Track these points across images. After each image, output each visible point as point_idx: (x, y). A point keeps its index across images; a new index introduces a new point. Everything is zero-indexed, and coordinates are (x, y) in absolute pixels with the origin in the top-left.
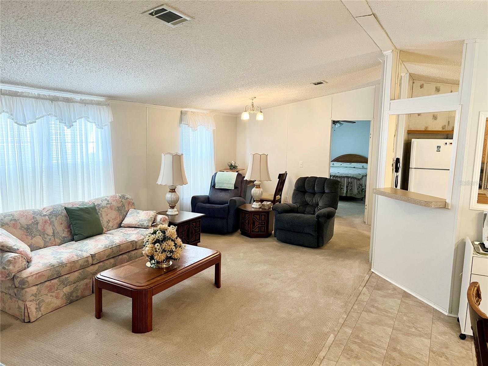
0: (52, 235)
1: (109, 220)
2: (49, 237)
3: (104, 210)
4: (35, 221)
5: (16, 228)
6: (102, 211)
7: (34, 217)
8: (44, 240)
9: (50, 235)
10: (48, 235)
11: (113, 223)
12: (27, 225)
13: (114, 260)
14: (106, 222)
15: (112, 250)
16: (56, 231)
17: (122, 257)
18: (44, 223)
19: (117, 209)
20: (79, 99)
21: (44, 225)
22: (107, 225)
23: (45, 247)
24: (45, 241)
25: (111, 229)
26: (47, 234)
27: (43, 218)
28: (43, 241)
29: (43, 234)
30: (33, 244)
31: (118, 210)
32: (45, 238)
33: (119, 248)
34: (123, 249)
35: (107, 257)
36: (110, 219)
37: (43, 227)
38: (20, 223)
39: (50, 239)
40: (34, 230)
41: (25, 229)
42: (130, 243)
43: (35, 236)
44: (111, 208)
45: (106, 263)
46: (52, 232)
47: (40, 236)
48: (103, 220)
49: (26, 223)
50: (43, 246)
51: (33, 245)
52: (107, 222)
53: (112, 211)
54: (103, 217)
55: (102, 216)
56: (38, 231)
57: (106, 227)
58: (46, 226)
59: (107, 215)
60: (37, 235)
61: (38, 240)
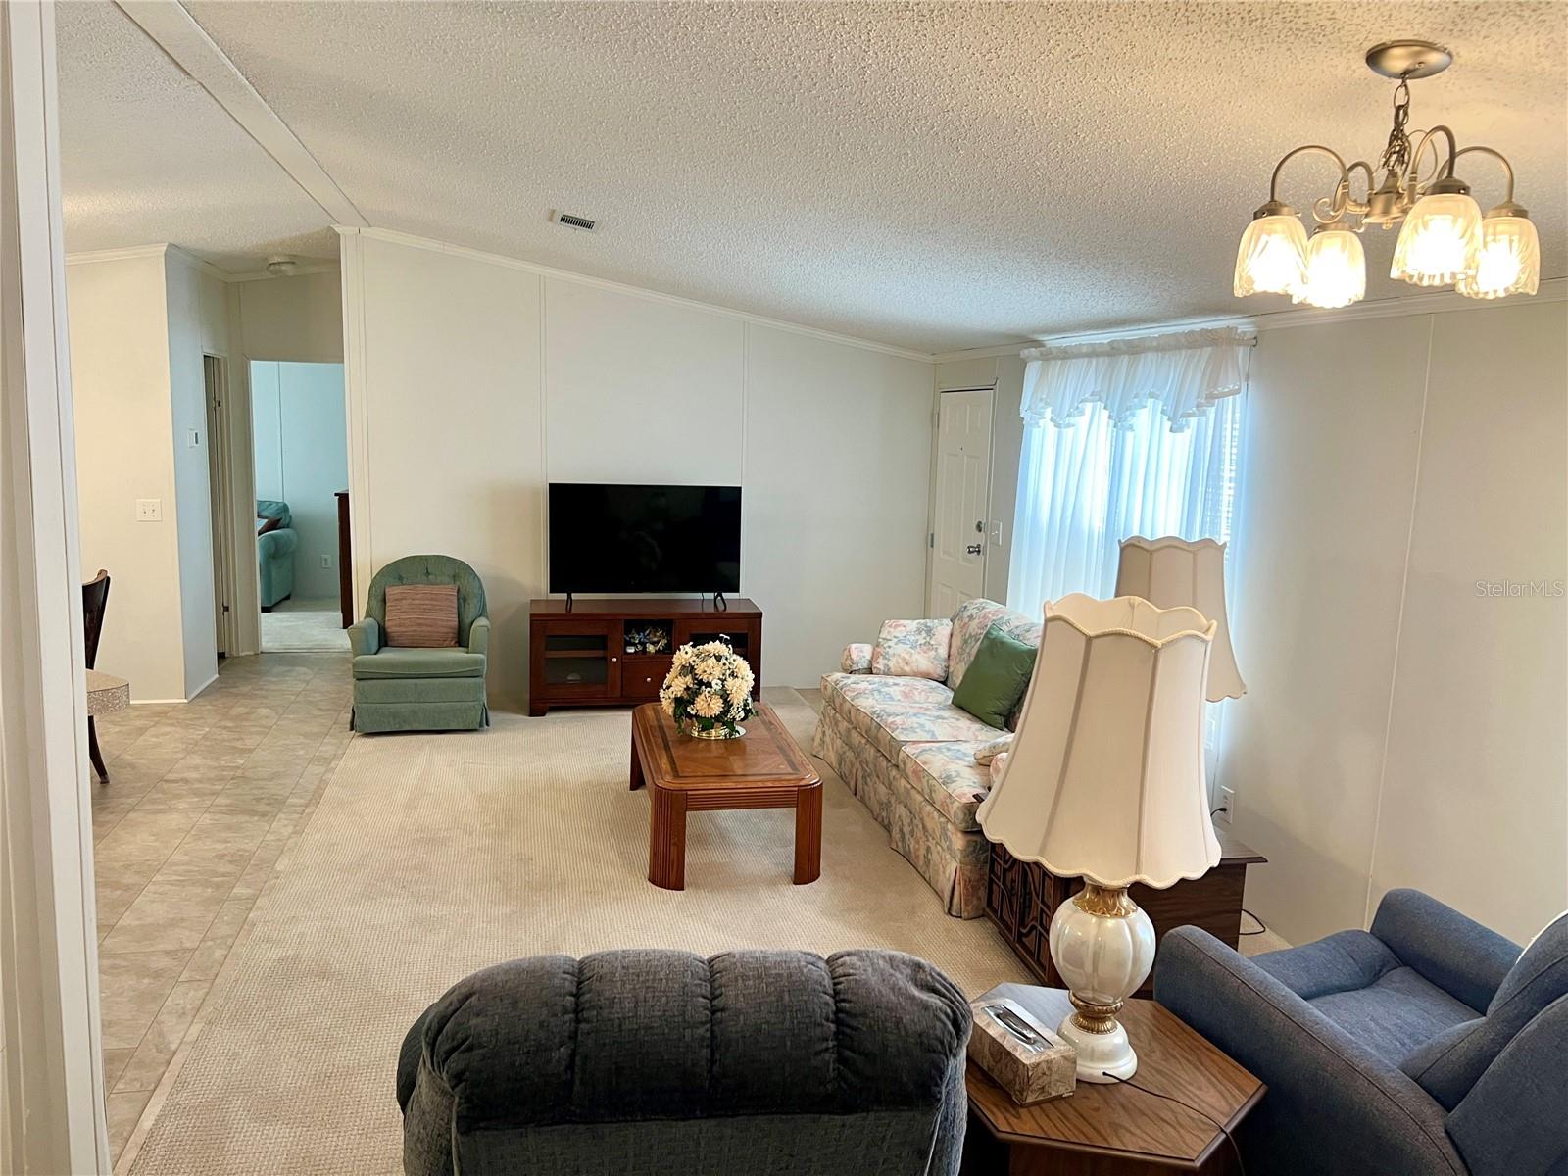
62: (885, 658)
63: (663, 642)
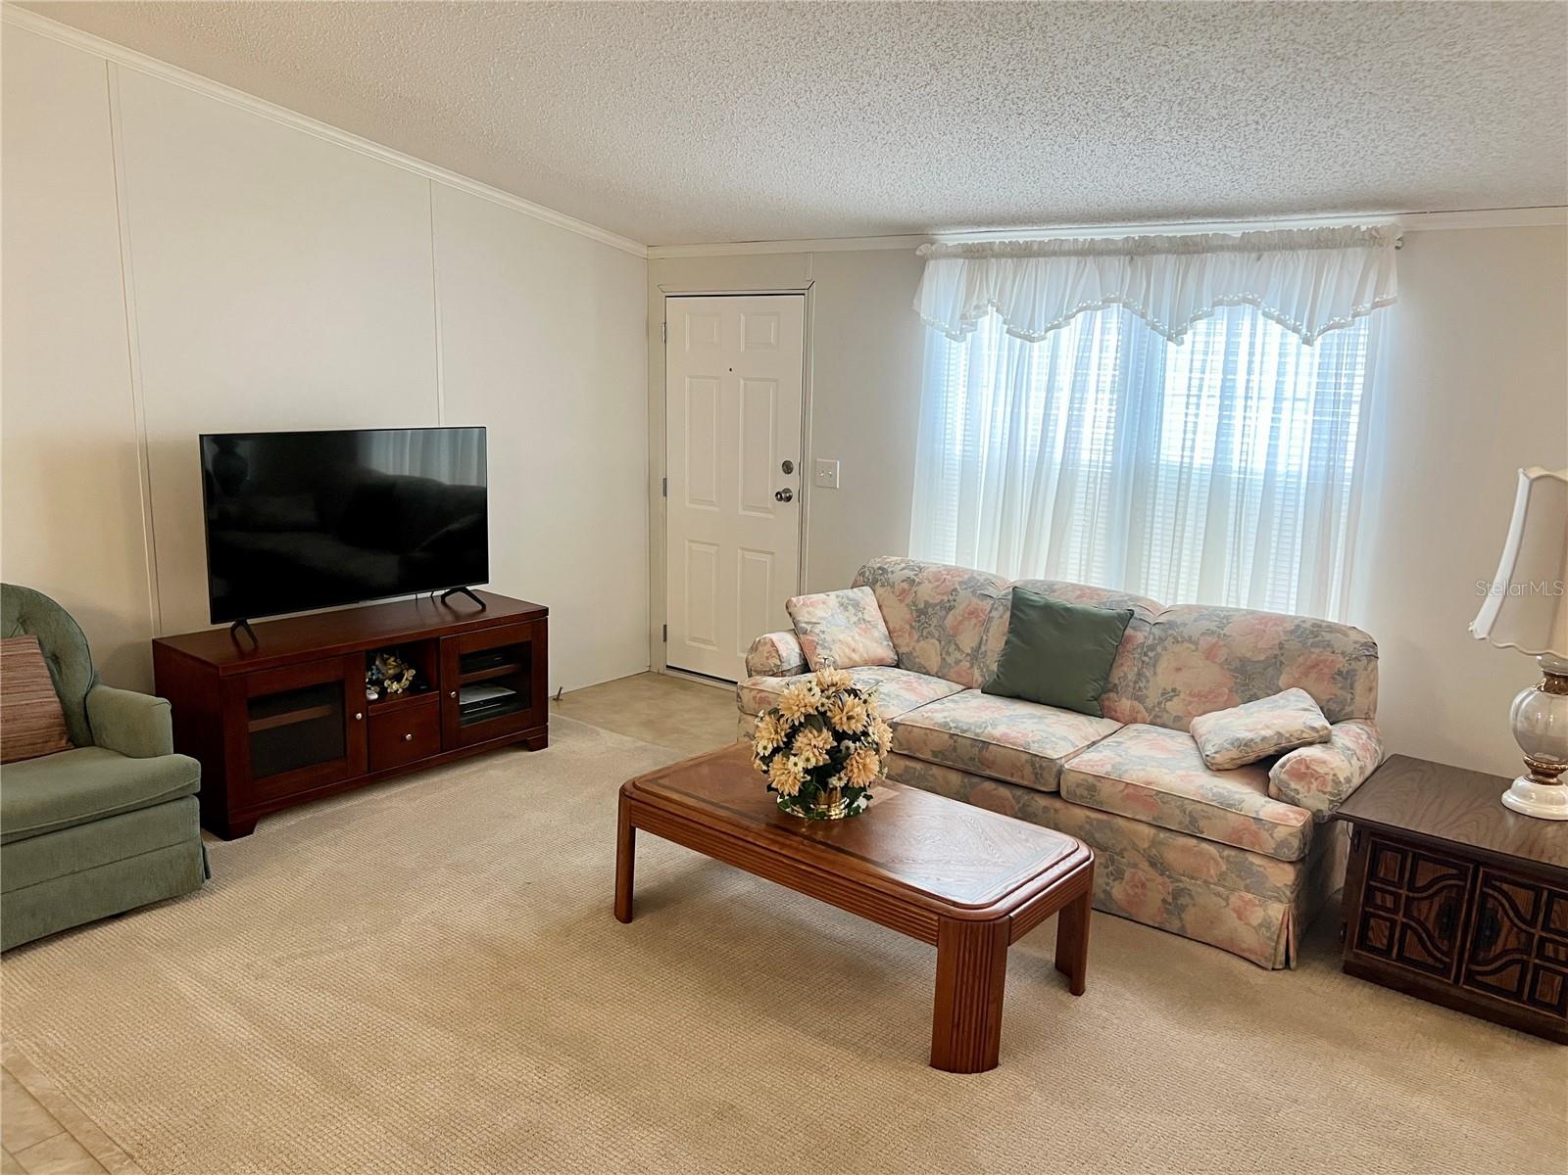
0: (968, 654)
1: (1174, 690)
2: (958, 655)
3: (1177, 648)
4: (949, 601)
5: (901, 601)
6: (1165, 649)
7: (955, 590)
8: (944, 655)
9: (963, 652)
10: (958, 648)
11: (1187, 706)
12: (926, 602)
13: (962, 782)
14: (1160, 691)
15: (955, 742)
16: (983, 648)
17: (995, 789)
18: (966, 616)
19: (1237, 664)
20: (1238, 234)
21: (962, 620)
22: (1160, 703)
23: (940, 675)
24: (943, 659)
25: (1170, 724)
26: (956, 645)
27: (975, 600)
28: (940, 658)
29: (949, 639)
30: (915, 654)
31: (1236, 670)
32: (948, 653)
33: (980, 751)
34: (993, 763)
35: (935, 754)
36: (1179, 688)
37: (955, 624)
38: (915, 592)
39: (958, 662)
40: (934, 622)
41: (917, 611)
42: (1027, 757)
43: (927, 638)
44: (1210, 654)
45: (931, 772)
46: (974, 645)
47: (940, 642)
48: (1151, 679)
49: (927, 598)
50: (935, 670)
51: (915, 658)
52: (1163, 694)
53: (1208, 662)
54: (1159, 670)
55: (1154, 666)
56: (941, 627)
57: (1150, 706)
58: (966, 623)
59: (1178, 670)
60: (933, 637)
61: (929, 651)
62: (824, 648)
63: (409, 674)
